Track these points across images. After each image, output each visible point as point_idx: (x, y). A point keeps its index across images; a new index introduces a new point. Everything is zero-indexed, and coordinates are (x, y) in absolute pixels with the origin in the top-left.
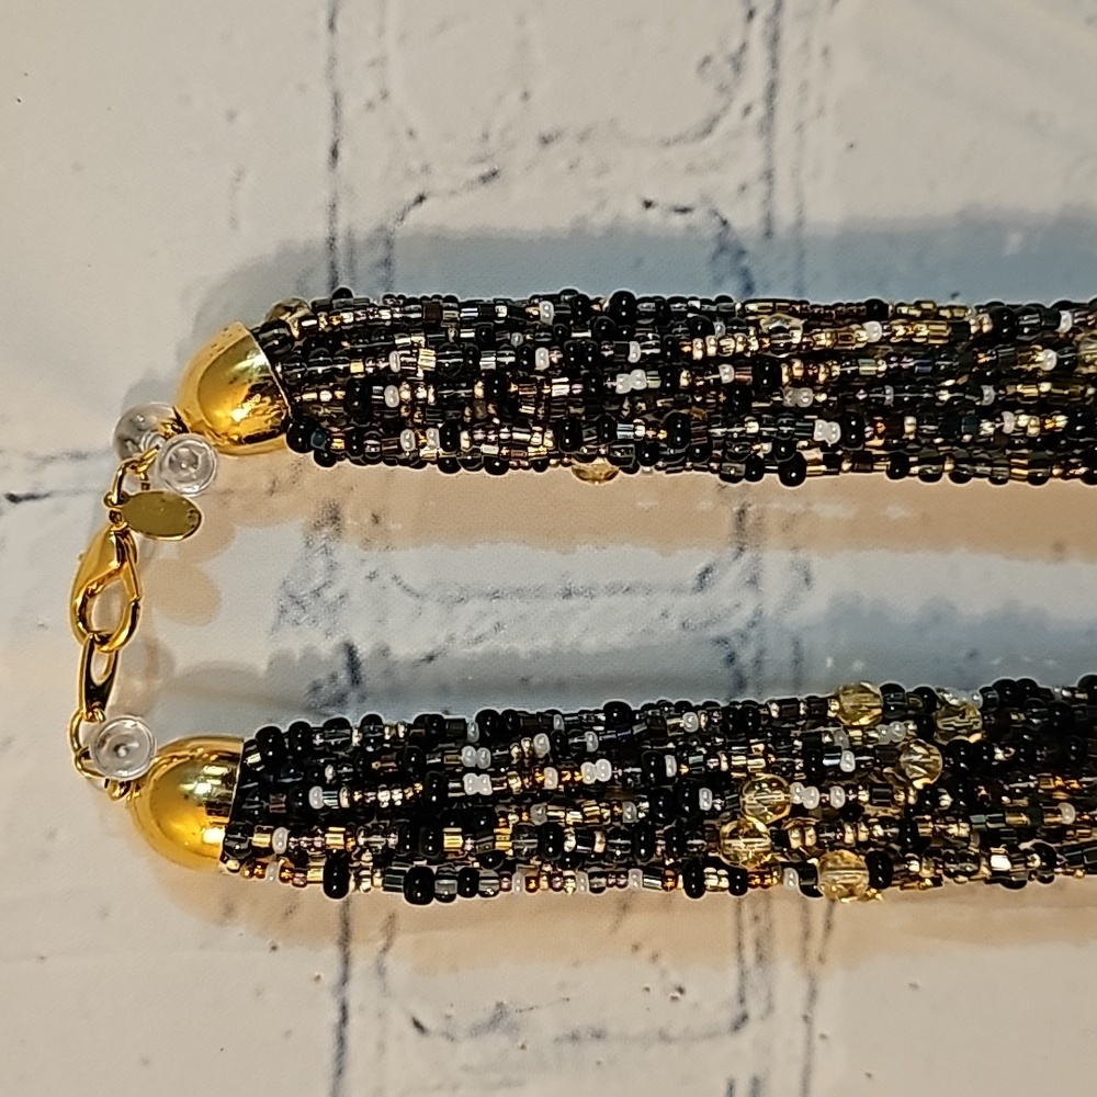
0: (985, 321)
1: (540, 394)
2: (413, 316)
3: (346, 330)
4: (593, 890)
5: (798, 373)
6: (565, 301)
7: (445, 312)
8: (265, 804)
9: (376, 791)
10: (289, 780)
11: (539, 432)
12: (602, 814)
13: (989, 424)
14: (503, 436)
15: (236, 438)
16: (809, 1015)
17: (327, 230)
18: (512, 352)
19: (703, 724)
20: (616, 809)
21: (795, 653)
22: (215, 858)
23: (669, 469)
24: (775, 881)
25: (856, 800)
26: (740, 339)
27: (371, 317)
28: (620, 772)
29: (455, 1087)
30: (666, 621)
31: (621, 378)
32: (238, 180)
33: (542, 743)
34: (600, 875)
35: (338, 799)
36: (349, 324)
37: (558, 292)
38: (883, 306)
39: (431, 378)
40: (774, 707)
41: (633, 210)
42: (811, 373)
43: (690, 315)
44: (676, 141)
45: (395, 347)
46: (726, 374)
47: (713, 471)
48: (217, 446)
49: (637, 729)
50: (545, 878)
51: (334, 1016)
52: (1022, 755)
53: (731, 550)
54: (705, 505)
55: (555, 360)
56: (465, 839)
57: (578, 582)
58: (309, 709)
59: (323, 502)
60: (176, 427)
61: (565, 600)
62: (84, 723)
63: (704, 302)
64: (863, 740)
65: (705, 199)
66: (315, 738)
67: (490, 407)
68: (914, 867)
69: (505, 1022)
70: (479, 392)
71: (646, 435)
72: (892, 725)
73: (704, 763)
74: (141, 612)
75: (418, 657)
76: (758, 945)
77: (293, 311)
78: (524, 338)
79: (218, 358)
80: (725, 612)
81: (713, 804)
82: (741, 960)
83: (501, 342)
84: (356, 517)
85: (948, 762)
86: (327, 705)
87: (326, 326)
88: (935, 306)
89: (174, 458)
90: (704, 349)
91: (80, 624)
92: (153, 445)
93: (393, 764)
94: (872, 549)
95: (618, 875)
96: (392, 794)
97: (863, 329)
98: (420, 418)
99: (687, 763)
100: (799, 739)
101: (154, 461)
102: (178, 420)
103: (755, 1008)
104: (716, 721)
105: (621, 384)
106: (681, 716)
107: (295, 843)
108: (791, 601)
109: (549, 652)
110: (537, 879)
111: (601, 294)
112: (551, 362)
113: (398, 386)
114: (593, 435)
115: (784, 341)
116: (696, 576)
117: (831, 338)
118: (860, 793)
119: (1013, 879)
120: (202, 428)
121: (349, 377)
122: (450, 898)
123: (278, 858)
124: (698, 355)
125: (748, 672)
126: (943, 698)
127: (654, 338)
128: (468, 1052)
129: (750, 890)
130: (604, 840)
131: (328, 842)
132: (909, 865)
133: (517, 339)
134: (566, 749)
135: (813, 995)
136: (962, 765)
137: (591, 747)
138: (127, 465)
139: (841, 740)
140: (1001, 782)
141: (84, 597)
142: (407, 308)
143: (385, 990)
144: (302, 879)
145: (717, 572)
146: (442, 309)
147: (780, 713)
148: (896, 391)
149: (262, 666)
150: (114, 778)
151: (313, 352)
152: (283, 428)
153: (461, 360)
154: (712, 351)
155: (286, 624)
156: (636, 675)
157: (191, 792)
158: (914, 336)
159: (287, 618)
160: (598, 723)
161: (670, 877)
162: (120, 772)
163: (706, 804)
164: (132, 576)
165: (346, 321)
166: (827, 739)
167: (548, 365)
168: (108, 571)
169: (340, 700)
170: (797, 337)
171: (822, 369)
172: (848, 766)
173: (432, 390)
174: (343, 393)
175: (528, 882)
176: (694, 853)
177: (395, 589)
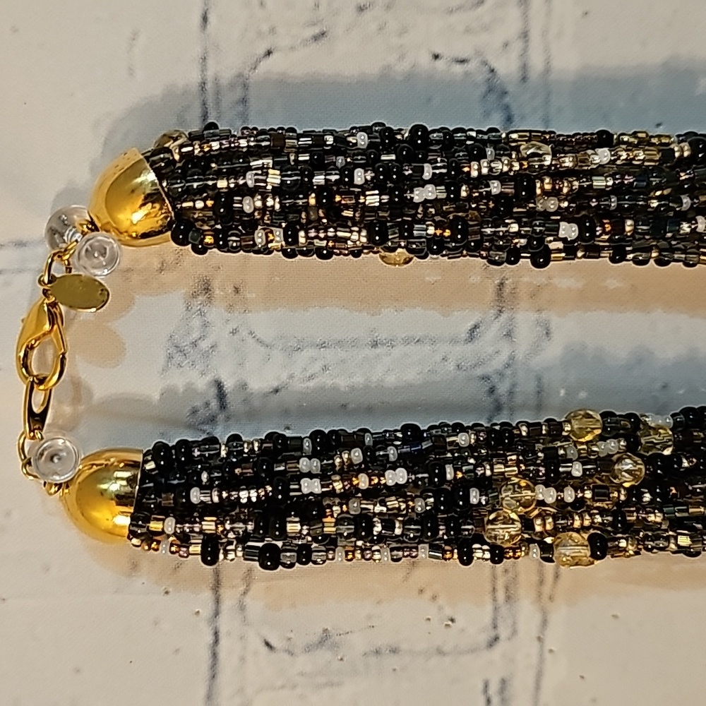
0: (686, 148)
1: (357, 203)
2: (264, 144)
3: (214, 155)
4: (394, 560)
5: (548, 187)
6: (376, 131)
7: (287, 141)
8: (159, 500)
9: (239, 490)
10: (176, 482)
11: (357, 232)
12: (400, 506)
13: (687, 225)
14: (330, 234)
15: (134, 235)
16: (542, 636)
17: (200, 77)
18: (337, 172)
19: (473, 441)
20: (411, 503)
21: (538, 387)
22: (124, 536)
23: (450, 256)
24: (523, 553)
25: (583, 497)
26: (506, 162)
27: (233, 145)
28: (413, 477)
29: (294, 687)
30: (446, 363)
31: (417, 191)
32: (134, 39)
33: (357, 455)
34: (398, 549)
35: (211, 497)
36: (216, 150)
37: (370, 125)
38: (610, 136)
39: (277, 191)
40: (524, 428)
41: (425, 60)
42: (557, 187)
43: (468, 143)
44: (457, 9)
45: (250, 168)
46: (495, 187)
47: (483, 258)
48: (120, 240)
49: (425, 445)
50: (359, 551)
51: (210, 639)
52: (702, 464)
53: (493, 312)
54: (476, 279)
55: (369, 178)
56: (302, 526)
57: (383, 336)
58: (190, 426)
59: (198, 278)
60: (90, 226)
61: (373, 349)
62: (27, 441)
63: (479, 132)
64: (588, 452)
65: (478, 53)
66: (194, 451)
67: (320, 211)
68: (623, 544)
69: (329, 642)
70: (312, 201)
71: (435, 233)
72: (608, 441)
73: (473, 471)
74: (67, 362)
75: (267, 390)
76: (507, 590)
77: (175, 140)
78: (346, 160)
79: (119, 176)
80: (488, 357)
81: (480, 499)
82: (495, 600)
83: (329, 164)
84: (223, 288)
85: (649, 469)
86: (203, 423)
87: (200, 152)
88: (647, 135)
89: (90, 249)
90: (479, 170)
91: (24, 370)
92: (74, 239)
93: (250, 471)
94: (595, 310)
95: (411, 549)
96: (249, 493)
97: (596, 154)
98: (268, 220)
99: (461, 471)
100: (542, 451)
101: (74, 252)
102: (92, 222)
103: (504, 632)
104: (482, 439)
105: (417, 195)
106: (456, 435)
107: (180, 528)
108: (536, 349)
109: (361, 386)
110: (353, 552)
111: (403, 126)
112: (366, 180)
113: (253, 197)
114: (396, 233)
115: (538, 163)
116: (467, 331)
117: (573, 161)
118: (586, 492)
119: (692, 550)
120: (108, 227)
121: (217, 191)
122: (292, 566)
123: (169, 536)
124: (475, 174)
125: (504, 399)
126: (645, 421)
127: (442, 161)
128: (303, 662)
129: (505, 560)
130: (401, 526)
131: (204, 527)
132: (619, 543)
133: (340, 161)
134: (374, 459)
135: (544, 623)
136: (659, 471)
137: (392, 458)
138: (54, 255)
139: (572, 453)
140: (686, 484)
141: (25, 351)
142: (259, 138)
143: (245, 621)
144: (185, 552)
145: (482, 328)
146: (285, 138)
147: (528, 433)
148: (618, 200)
149: (156, 396)
150: (50, 481)
151: (190, 172)
152: (168, 227)
153: (299, 178)
154: (485, 171)
155: (173, 367)
156: (424, 402)
157: (106, 490)
158: (633, 159)
159: (173, 362)
160: (397, 439)
161: (448, 551)
162: (54, 477)
163: (475, 500)
164: (60, 336)
165: (214, 148)
166: (561, 452)
167: (363, 181)
168: (43, 332)
169: (212, 420)
170: (548, 160)
171: (566, 184)
172: (577, 473)
173: (277, 200)
174: (212, 202)
175: (347, 555)
176: (466, 535)
177: (250, 341)
